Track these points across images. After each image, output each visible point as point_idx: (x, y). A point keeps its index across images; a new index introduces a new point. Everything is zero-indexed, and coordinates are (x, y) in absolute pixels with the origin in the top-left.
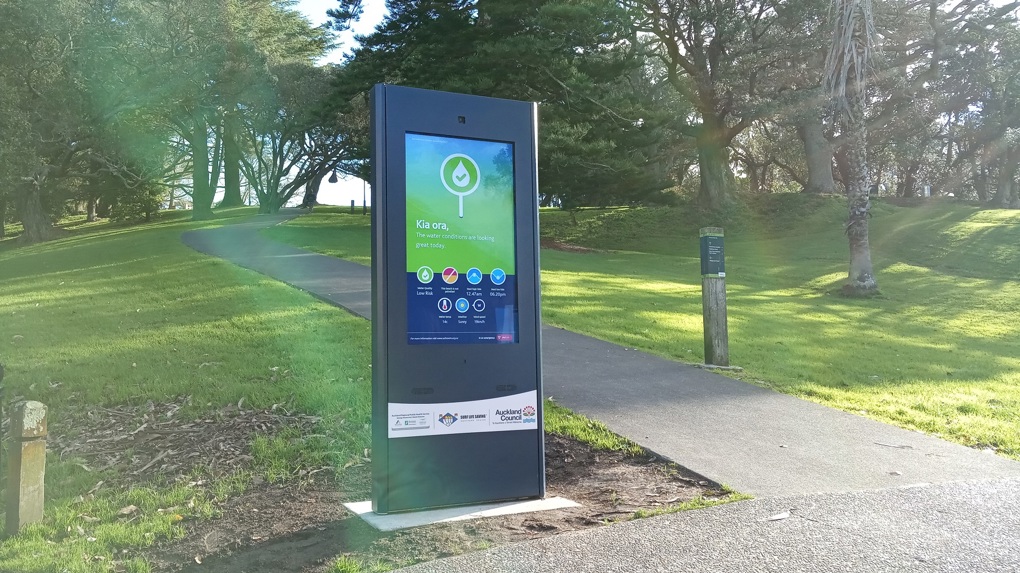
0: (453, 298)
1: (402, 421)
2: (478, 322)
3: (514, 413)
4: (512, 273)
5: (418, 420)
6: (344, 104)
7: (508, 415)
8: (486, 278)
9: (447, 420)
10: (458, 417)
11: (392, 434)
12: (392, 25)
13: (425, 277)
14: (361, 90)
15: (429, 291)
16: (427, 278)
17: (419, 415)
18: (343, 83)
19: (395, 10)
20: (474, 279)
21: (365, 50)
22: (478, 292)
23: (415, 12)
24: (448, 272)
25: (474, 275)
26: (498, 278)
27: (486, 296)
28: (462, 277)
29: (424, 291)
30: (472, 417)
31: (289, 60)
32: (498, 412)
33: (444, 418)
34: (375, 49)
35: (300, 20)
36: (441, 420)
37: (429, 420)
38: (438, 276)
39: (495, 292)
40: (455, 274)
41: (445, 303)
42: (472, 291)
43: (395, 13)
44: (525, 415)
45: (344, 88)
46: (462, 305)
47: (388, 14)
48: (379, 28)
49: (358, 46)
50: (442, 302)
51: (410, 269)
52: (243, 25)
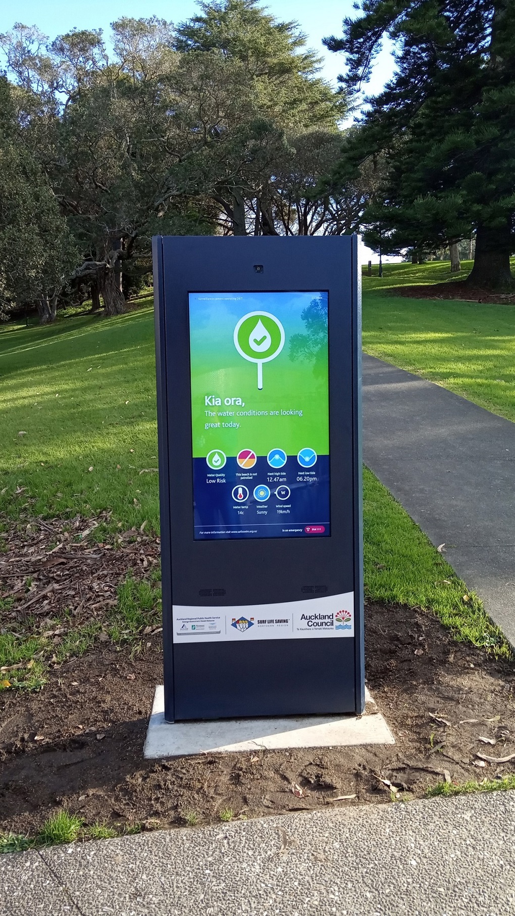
0: (251, 485)
1: (189, 625)
2: (281, 512)
3: (324, 617)
4: (325, 452)
5: (207, 624)
6: (351, 170)
7: (317, 621)
8: (292, 460)
9: (241, 625)
10: (255, 622)
11: (177, 640)
12: (402, 81)
13: (216, 462)
14: (369, 153)
15: (221, 478)
16: (219, 463)
17: (208, 619)
18: (352, 149)
19: (405, 65)
20: (277, 462)
21: (376, 111)
22: (281, 477)
23: (424, 64)
24: (244, 455)
25: (277, 457)
26: (307, 459)
27: (291, 480)
28: (262, 460)
29: (215, 478)
30: (271, 621)
31: (311, 130)
32: (303, 617)
33: (238, 622)
34: (385, 108)
35: (322, 87)
36: (234, 625)
37: (219, 625)
38: (231, 461)
39: (303, 476)
40: (253, 457)
41: (240, 491)
42: (274, 477)
43: (405, 68)
44: (338, 620)
45: (351, 154)
46: (262, 493)
47: (398, 70)
48: (388, 86)
49: (368, 108)
50: (237, 490)
51: (195, 455)
52: (270, 101)
